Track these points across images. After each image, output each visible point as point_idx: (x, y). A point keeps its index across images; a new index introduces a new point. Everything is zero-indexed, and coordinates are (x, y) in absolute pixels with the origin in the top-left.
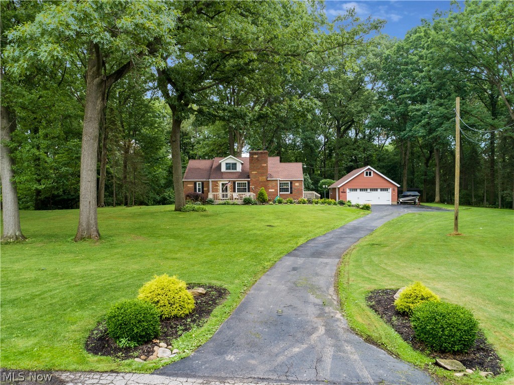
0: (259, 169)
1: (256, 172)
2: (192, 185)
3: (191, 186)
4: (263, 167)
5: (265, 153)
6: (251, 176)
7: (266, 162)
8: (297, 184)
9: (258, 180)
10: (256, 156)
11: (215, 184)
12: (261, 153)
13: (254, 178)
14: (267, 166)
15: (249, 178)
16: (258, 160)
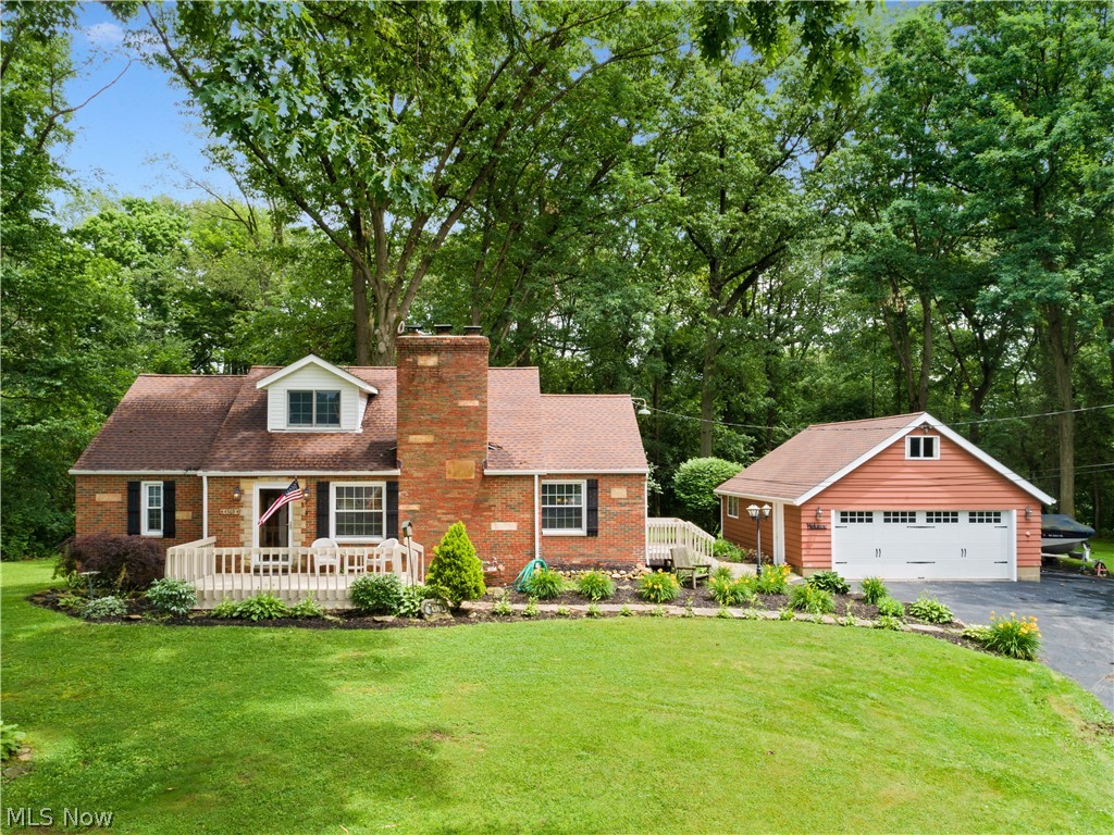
0: (443, 423)
1: (429, 439)
2: (116, 498)
3: (114, 498)
4: (465, 412)
5: (472, 347)
6: (402, 457)
7: (479, 390)
8: (619, 492)
9: (438, 476)
10: (432, 361)
11: (230, 493)
12: (456, 348)
13: (421, 467)
14: (482, 411)
15: (394, 464)
16: (441, 380)
